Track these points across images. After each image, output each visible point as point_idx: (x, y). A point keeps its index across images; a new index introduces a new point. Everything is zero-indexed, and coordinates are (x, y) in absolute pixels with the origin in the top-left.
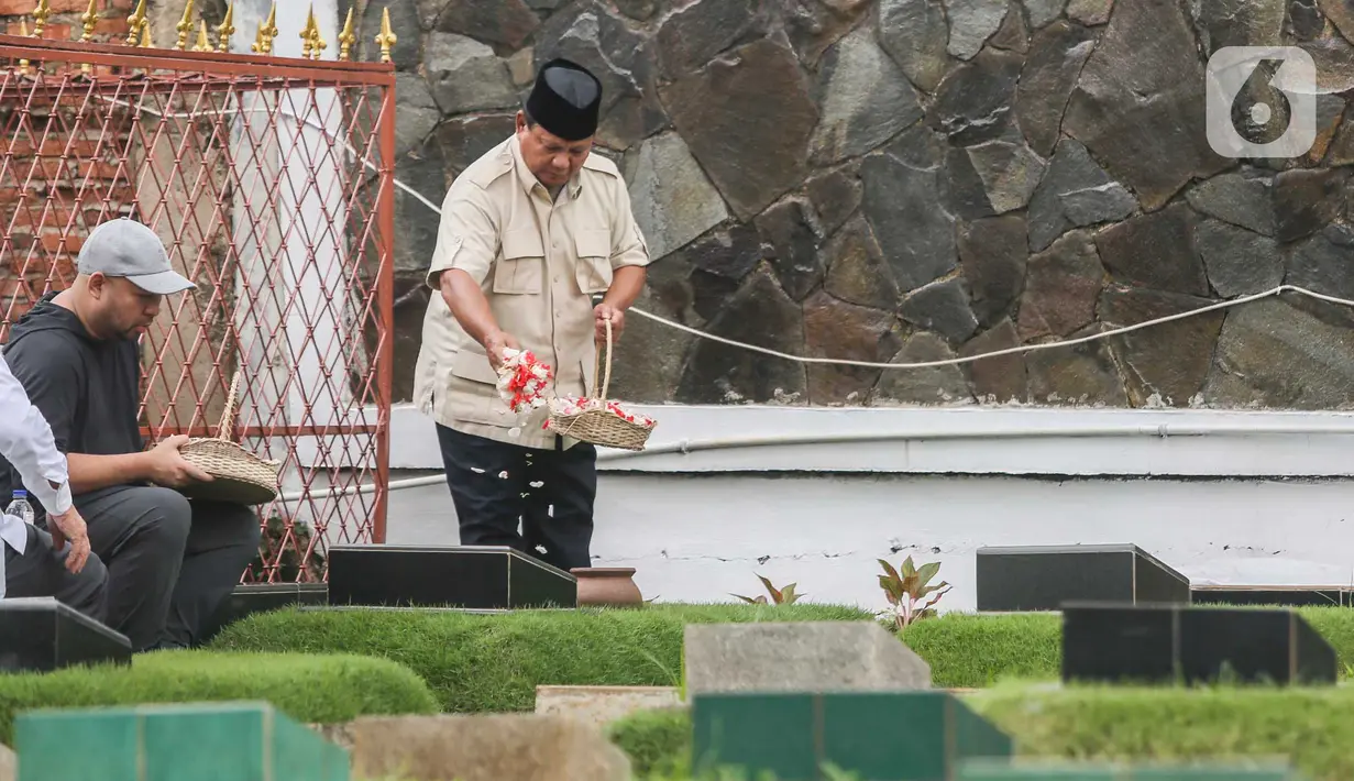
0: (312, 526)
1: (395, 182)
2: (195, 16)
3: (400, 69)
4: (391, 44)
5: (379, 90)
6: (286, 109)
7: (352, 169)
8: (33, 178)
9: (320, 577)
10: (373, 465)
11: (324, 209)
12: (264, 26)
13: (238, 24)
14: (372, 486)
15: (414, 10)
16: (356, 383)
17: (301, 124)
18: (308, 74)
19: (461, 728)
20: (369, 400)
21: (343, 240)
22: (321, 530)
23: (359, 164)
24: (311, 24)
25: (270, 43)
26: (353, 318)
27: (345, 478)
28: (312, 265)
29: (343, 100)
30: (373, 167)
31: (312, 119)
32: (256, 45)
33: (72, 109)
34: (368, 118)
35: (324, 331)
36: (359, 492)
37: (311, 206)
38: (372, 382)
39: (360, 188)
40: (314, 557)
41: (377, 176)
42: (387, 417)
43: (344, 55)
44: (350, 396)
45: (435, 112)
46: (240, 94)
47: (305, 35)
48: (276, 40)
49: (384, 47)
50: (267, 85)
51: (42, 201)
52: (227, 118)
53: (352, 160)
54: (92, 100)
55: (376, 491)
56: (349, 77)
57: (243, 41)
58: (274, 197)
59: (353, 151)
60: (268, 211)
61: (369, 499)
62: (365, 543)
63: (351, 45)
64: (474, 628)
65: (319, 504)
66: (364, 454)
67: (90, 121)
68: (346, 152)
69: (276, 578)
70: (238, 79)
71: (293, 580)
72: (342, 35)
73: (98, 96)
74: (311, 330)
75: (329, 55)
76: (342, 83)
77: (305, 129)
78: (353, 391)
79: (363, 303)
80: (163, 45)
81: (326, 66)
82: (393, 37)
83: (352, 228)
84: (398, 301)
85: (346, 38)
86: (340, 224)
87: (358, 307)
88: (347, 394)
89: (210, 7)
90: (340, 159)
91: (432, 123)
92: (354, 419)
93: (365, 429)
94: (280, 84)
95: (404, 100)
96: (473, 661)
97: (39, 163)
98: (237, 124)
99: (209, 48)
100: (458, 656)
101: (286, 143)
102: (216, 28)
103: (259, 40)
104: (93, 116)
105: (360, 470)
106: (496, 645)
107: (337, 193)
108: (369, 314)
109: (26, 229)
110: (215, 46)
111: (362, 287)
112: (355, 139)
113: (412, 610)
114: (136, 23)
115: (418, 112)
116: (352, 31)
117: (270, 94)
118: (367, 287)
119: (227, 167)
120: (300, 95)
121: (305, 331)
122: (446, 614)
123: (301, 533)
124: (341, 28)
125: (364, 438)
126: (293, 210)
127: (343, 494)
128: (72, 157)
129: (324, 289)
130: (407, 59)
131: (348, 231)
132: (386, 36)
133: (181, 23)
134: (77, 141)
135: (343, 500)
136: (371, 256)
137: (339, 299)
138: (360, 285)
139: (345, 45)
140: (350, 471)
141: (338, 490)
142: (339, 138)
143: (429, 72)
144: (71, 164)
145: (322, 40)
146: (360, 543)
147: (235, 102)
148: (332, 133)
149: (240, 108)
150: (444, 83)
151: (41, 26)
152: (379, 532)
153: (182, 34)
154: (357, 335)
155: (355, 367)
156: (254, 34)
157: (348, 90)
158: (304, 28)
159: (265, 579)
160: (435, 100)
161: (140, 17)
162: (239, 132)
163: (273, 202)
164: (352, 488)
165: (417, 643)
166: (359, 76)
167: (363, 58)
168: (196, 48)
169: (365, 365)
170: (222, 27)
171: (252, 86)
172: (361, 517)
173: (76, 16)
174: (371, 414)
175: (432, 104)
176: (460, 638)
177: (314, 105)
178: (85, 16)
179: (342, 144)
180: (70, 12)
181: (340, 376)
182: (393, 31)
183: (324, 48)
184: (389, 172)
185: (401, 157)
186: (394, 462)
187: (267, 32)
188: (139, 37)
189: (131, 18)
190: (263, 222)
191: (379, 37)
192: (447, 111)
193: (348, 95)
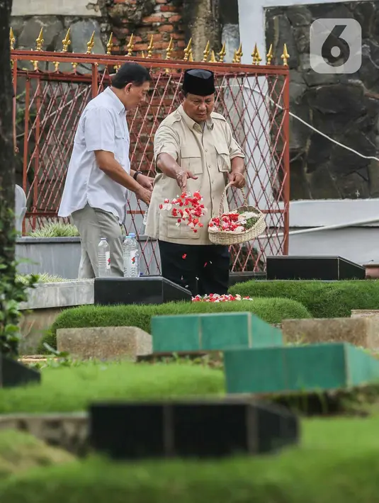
0: (259, 250)
1: (290, 113)
2: (210, 49)
3: (291, 69)
4: (287, 58)
5: (283, 77)
6: (246, 85)
7: (272, 108)
8: (148, 115)
9: (263, 270)
10: (283, 226)
11: (262, 124)
12: (238, 52)
13: (227, 52)
14: (282, 234)
15: (296, 45)
16: (275, 194)
17: (252, 91)
18: (255, 71)
19: (324, 324)
20: (281, 200)
21: (269, 137)
22: (263, 251)
23: (275, 107)
24: (256, 51)
25: (239, 59)
26: (274, 167)
27: (271, 230)
28: (257, 147)
29: (268, 81)
30: (281, 108)
31: (257, 89)
32: (234, 60)
33: (162, 87)
34: (278, 88)
35: (263, 172)
36: (277, 236)
37: (257, 123)
38: (282, 193)
39: (276, 116)
40: (260, 262)
41: (282, 111)
42: (287, 207)
43: (269, 63)
44: (273, 198)
45: (305, 85)
46: (228, 80)
47: (253, 56)
48: (242, 58)
49: (285, 60)
50: (238, 76)
51: (151, 123)
52: (223, 89)
53: (272, 105)
54: (170, 83)
55: (284, 236)
56: (271, 72)
57: (229, 59)
58: (242, 120)
59: (273, 102)
60: (240, 126)
61: (281, 239)
62: (281, 255)
63: (272, 59)
64: (325, 288)
65: (262, 241)
66: (279, 221)
67: (170, 92)
68: (270, 102)
69: (245, 270)
70: (227, 74)
71: (252, 270)
72: (268, 55)
73: (173, 82)
74: (257, 172)
75: (263, 63)
76: (268, 74)
77: (254, 93)
78: (274, 196)
79: (278, 161)
80: (197, 61)
81: (262, 67)
82: (288, 56)
83: (273, 132)
84: (292, 160)
85: (269, 57)
86: (268, 130)
87: (276, 163)
88: (271, 197)
89: (216, 46)
90: (268, 105)
91: (304, 89)
92: (275, 207)
93: (279, 211)
94: (243, 76)
95: (292, 81)
96: (325, 301)
97: (151, 109)
98: (227, 92)
99: (215, 62)
100: (318, 299)
101: (246, 98)
102: (218, 54)
103: (235, 58)
104: (170, 90)
105: (277, 228)
106: (334, 294)
107: (267, 118)
108: (280, 167)
109: (145, 135)
110: (218, 61)
111: (277, 155)
112: (274, 97)
113: (300, 281)
114: (187, 52)
115: (298, 85)
116: (272, 53)
117: (240, 79)
118: (279, 155)
119: (223, 109)
120: (252, 79)
121: (255, 173)
122: (314, 283)
123: (255, 252)
124: (267, 53)
125: (279, 215)
126: (250, 125)
127: (271, 237)
128: (162, 106)
129: (262, 156)
130: (294, 64)
131: (271, 133)
132: (285, 55)
133: (205, 52)
134: (164, 99)
135: (271, 240)
136: (281, 142)
137: (268, 160)
138: (276, 154)
139: (269, 59)
140: (274, 228)
141: (269, 235)
142: (267, 96)
143: (302, 69)
144: (163, 109)
145: (260, 58)
146: (278, 255)
147: (226, 83)
148: (264, 94)
149: (228, 85)
150: (309, 73)
151: (150, 54)
152: (285, 251)
153: (205, 56)
154: (276, 174)
155: (275, 187)
156: (233, 55)
157: (271, 77)
158: (253, 53)
159: (241, 270)
160: (305, 80)
161: (189, 49)
162: (228, 95)
163: (242, 121)
164: (274, 235)
165: (302, 294)
166: (275, 72)
167: (276, 64)
168: (210, 62)
169: (278, 186)
170: (221, 53)
171: (233, 76)
172: (278, 245)
173: (163, 50)
174: (282, 205)
175: (304, 82)
176: (320, 292)
177: (257, 83)
178: (168, 49)
179: (268, 99)
180: (161, 49)
181: (269, 190)
182: (288, 53)
183: (261, 60)
184: (287, 109)
185: (292, 103)
186: (291, 224)
187: (238, 55)
188: (188, 57)
189: (185, 50)
190: (237, 130)
191: (283, 56)
192: (309, 84)
193: (271, 79)
